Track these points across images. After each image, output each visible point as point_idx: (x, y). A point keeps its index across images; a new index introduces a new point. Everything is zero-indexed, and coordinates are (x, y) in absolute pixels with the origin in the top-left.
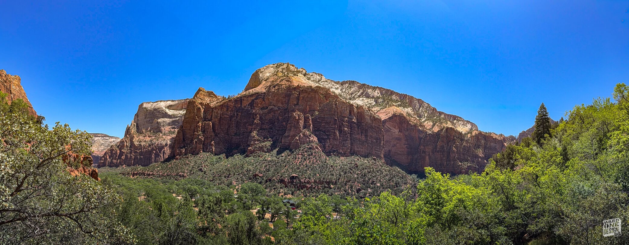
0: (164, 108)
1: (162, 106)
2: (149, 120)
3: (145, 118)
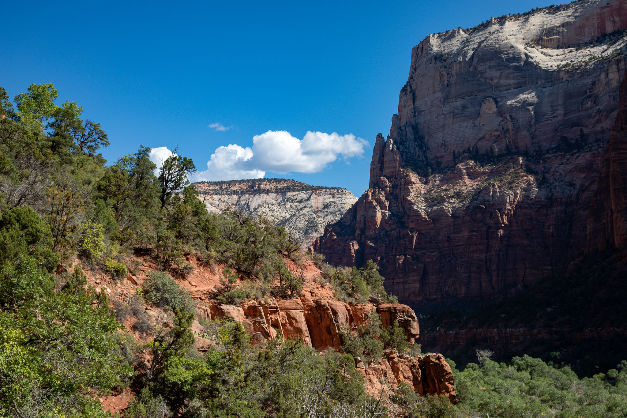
0: (521, 47)
1: (512, 41)
2: (464, 107)
3: (446, 99)
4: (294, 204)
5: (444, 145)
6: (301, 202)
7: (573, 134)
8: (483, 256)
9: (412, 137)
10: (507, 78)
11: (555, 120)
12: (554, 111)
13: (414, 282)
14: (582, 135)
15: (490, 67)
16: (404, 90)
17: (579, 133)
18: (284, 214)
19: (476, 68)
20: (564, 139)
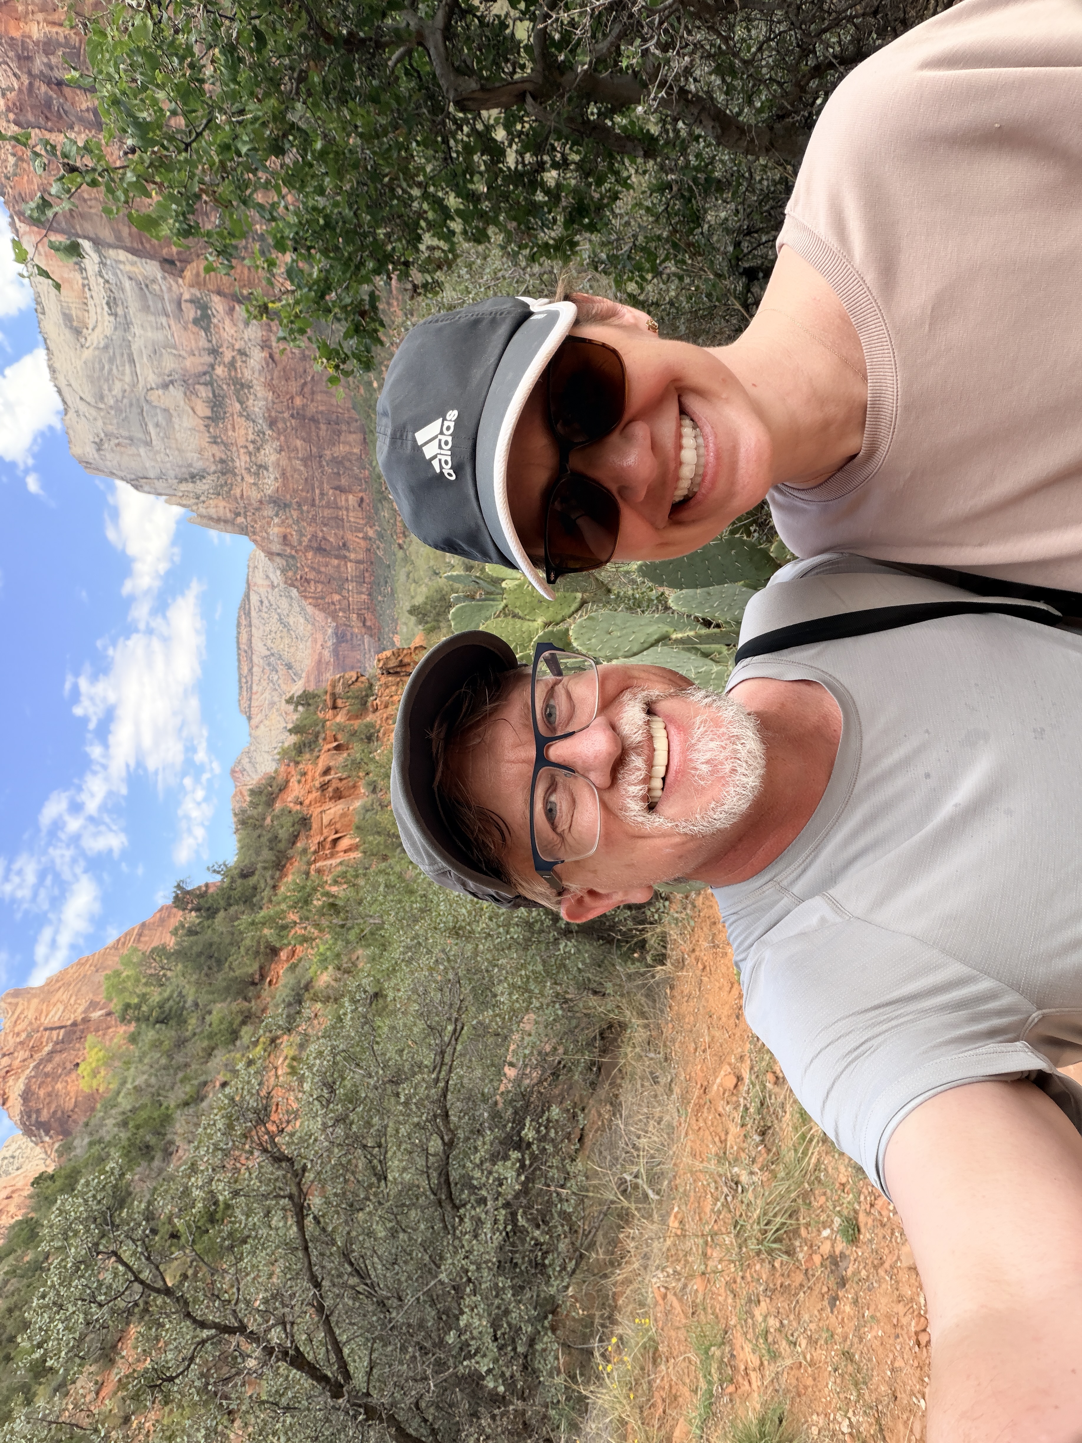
0: (86, 354)
1: (79, 363)
2: (157, 425)
3: (148, 444)
4: (264, 609)
5: (201, 451)
6: (262, 602)
7: (191, 312)
8: (323, 427)
9: (191, 485)
10: (123, 374)
11: (174, 328)
12: (162, 327)
13: (347, 500)
14: (191, 301)
15: (110, 390)
16: (136, 487)
17: (189, 305)
18: (275, 621)
19: (111, 407)
20: (196, 322)
